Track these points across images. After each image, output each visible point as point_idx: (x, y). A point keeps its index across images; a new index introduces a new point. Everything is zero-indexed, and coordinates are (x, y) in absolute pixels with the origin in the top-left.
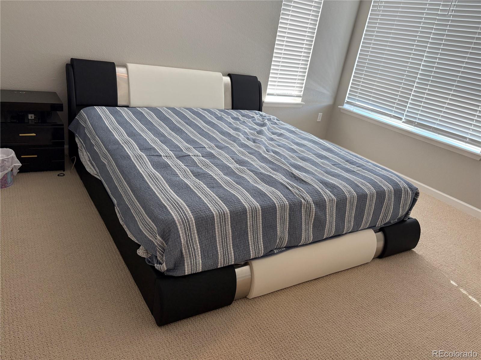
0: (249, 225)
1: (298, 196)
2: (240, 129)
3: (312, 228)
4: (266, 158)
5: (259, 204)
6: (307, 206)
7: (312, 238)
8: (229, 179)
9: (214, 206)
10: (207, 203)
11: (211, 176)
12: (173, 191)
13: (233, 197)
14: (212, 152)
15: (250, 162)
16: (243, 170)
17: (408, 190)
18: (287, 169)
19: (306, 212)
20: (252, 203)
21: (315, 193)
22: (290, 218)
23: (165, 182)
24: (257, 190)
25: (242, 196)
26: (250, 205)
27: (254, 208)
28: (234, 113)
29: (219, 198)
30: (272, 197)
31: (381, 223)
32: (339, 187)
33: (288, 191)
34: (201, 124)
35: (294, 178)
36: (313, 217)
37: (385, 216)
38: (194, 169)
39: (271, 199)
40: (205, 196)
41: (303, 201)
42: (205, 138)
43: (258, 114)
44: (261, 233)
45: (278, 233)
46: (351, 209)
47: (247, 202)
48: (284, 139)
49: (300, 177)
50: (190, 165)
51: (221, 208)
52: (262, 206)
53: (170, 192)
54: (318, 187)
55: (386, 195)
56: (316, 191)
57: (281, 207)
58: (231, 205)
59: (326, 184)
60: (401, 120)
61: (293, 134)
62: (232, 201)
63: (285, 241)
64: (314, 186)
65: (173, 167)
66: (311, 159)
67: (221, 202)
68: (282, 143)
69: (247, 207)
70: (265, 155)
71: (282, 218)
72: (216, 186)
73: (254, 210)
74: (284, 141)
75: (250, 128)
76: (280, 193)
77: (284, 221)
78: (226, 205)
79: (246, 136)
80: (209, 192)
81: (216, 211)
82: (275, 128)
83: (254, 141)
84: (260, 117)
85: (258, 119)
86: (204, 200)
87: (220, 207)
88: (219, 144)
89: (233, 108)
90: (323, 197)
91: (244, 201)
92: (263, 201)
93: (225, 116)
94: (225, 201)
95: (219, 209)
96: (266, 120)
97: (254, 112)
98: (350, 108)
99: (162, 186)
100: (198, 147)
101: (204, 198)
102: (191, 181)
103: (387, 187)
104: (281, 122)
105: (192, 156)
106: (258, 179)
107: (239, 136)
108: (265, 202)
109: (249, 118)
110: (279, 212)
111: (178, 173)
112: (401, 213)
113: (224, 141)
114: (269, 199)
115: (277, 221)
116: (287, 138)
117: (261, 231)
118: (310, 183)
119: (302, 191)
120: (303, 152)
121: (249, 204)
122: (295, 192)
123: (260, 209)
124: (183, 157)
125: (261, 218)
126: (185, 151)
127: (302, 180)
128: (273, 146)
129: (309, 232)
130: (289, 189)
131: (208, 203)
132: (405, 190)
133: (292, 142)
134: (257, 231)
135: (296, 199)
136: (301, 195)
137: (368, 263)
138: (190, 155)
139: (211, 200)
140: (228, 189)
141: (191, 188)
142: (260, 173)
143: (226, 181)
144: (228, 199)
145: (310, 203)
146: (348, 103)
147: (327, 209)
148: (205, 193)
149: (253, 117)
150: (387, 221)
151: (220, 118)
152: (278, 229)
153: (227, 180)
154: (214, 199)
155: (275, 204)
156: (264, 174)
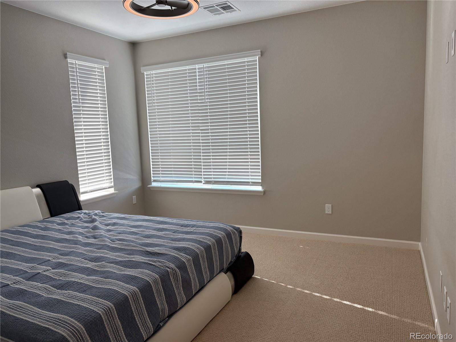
0: (133, 310)
1: (162, 268)
2: (73, 232)
3: (182, 290)
4: (116, 248)
5: (135, 287)
6: (173, 273)
7: (185, 298)
8: (95, 277)
9: (96, 306)
10: (88, 307)
11: (75, 283)
12: (46, 311)
13: (109, 291)
14: (60, 261)
15: (104, 256)
16: (102, 265)
17: (234, 231)
18: (141, 249)
19: (174, 278)
20: (130, 289)
21: (174, 260)
22: (164, 289)
23: (32, 307)
24: (127, 276)
25: (118, 287)
26: (129, 291)
27: (133, 293)
28: (57, 219)
29: (97, 297)
30: (143, 276)
31: (227, 264)
32: (189, 248)
33: (152, 266)
34: (30, 241)
35: (150, 255)
36: (181, 280)
37: (228, 257)
38: (53, 283)
39: (143, 279)
40: (83, 301)
41: (168, 269)
42: (43, 252)
43: (81, 214)
44: (146, 313)
45: (159, 306)
46: (204, 262)
47: (125, 290)
48: (120, 227)
49: (155, 252)
50: (46, 281)
51: (104, 305)
52: (139, 288)
53: (44, 313)
54: (174, 253)
55: (223, 241)
56: (174, 258)
57: (154, 282)
58: (112, 299)
59: (178, 249)
60: (202, 183)
61: (125, 220)
62: (111, 294)
63: (166, 311)
64: (170, 254)
65: (30, 290)
66: (153, 234)
67: (101, 300)
68: (120, 231)
69: (127, 294)
70: (113, 246)
71: (158, 291)
72: (87, 289)
73: (134, 294)
74: (122, 229)
75: (82, 227)
76: (147, 271)
77: (160, 294)
78: (107, 301)
79: (83, 236)
80: (84, 296)
81: (101, 310)
82: (105, 220)
83: (95, 237)
84: (85, 215)
85: (85, 218)
86: (84, 305)
87: (102, 304)
88: (62, 252)
89: (52, 215)
90: (181, 260)
91: (121, 290)
92: (138, 283)
93: (49, 225)
94: (104, 297)
95: (103, 306)
96: (93, 216)
97: (77, 213)
98: (158, 185)
99: (31, 311)
100: (43, 263)
101: (82, 303)
102: (58, 295)
103: (221, 234)
104: (107, 213)
105: (42, 273)
106: (120, 267)
107: (77, 237)
108: (139, 283)
109: (75, 219)
110: (154, 287)
111: (40, 293)
112: (236, 251)
113: (65, 247)
114: (141, 279)
115: (155, 296)
116: (122, 225)
117: (145, 311)
118: (166, 253)
119: (163, 262)
120: (143, 231)
121: (127, 291)
122: (159, 265)
123: (138, 291)
124: (33, 277)
125: (141, 299)
126: (30, 271)
127: (159, 253)
128: (114, 236)
129: (181, 295)
130: (152, 264)
131: (90, 306)
132: (232, 232)
133: (129, 227)
134: (142, 312)
135: (162, 270)
136: (165, 266)
137: (229, 301)
138: (40, 273)
139: (91, 302)
140: (100, 287)
141: (63, 301)
142: (120, 261)
143: (94, 281)
144: (106, 295)
145: (175, 269)
146: (154, 181)
147: (188, 269)
148: (81, 299)
149: (79, 217)
150: (230, 261)
151: (46, 229)
152: (158, 302)
153: (94, 279)
154: (93, 301)
155: (149, 281)
156: (124, 261)
